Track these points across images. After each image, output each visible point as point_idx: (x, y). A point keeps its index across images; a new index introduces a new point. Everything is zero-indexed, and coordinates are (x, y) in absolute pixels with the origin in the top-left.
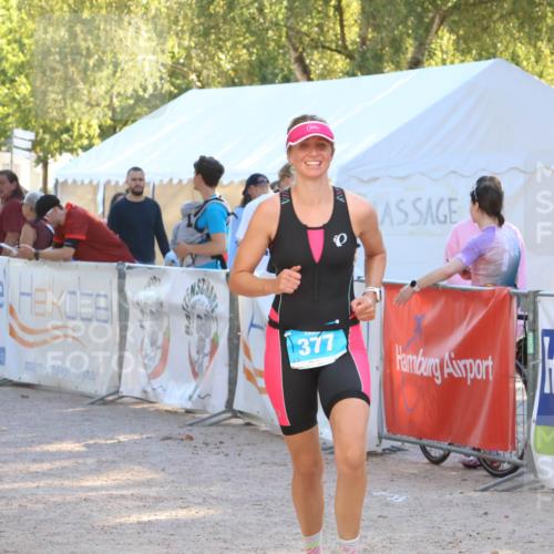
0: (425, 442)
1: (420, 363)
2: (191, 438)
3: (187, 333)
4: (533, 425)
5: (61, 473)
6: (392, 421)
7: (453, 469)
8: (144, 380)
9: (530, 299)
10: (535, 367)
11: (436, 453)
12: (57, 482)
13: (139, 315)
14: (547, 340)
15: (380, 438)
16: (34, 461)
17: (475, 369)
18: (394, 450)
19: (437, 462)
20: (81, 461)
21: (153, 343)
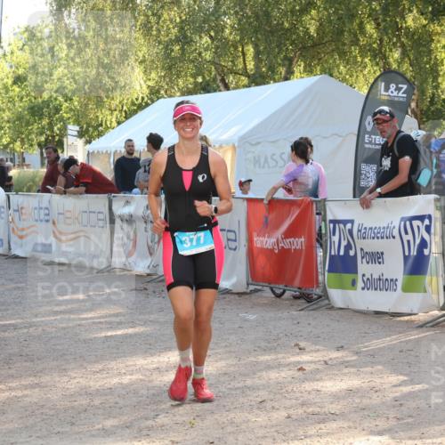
0: (272, 286)
1: (266, 242)
2: (146, 289)
3: (146, 231)
4: (326, 273)
5: (71, 312)
6: (254, 274)
7: (287, 299)
8: (124, 259)
9: (322, 203)
10: (326, 240)
11: (278, 292)
12: (67, 316)
13: (120, 222)
14: (332, 225)
15: (248, 284)
16: (57, 305)
17: (295, 243)
18: (256, 291)
19: (279, 296)
20: (83, 304)
21: (128, 238)
